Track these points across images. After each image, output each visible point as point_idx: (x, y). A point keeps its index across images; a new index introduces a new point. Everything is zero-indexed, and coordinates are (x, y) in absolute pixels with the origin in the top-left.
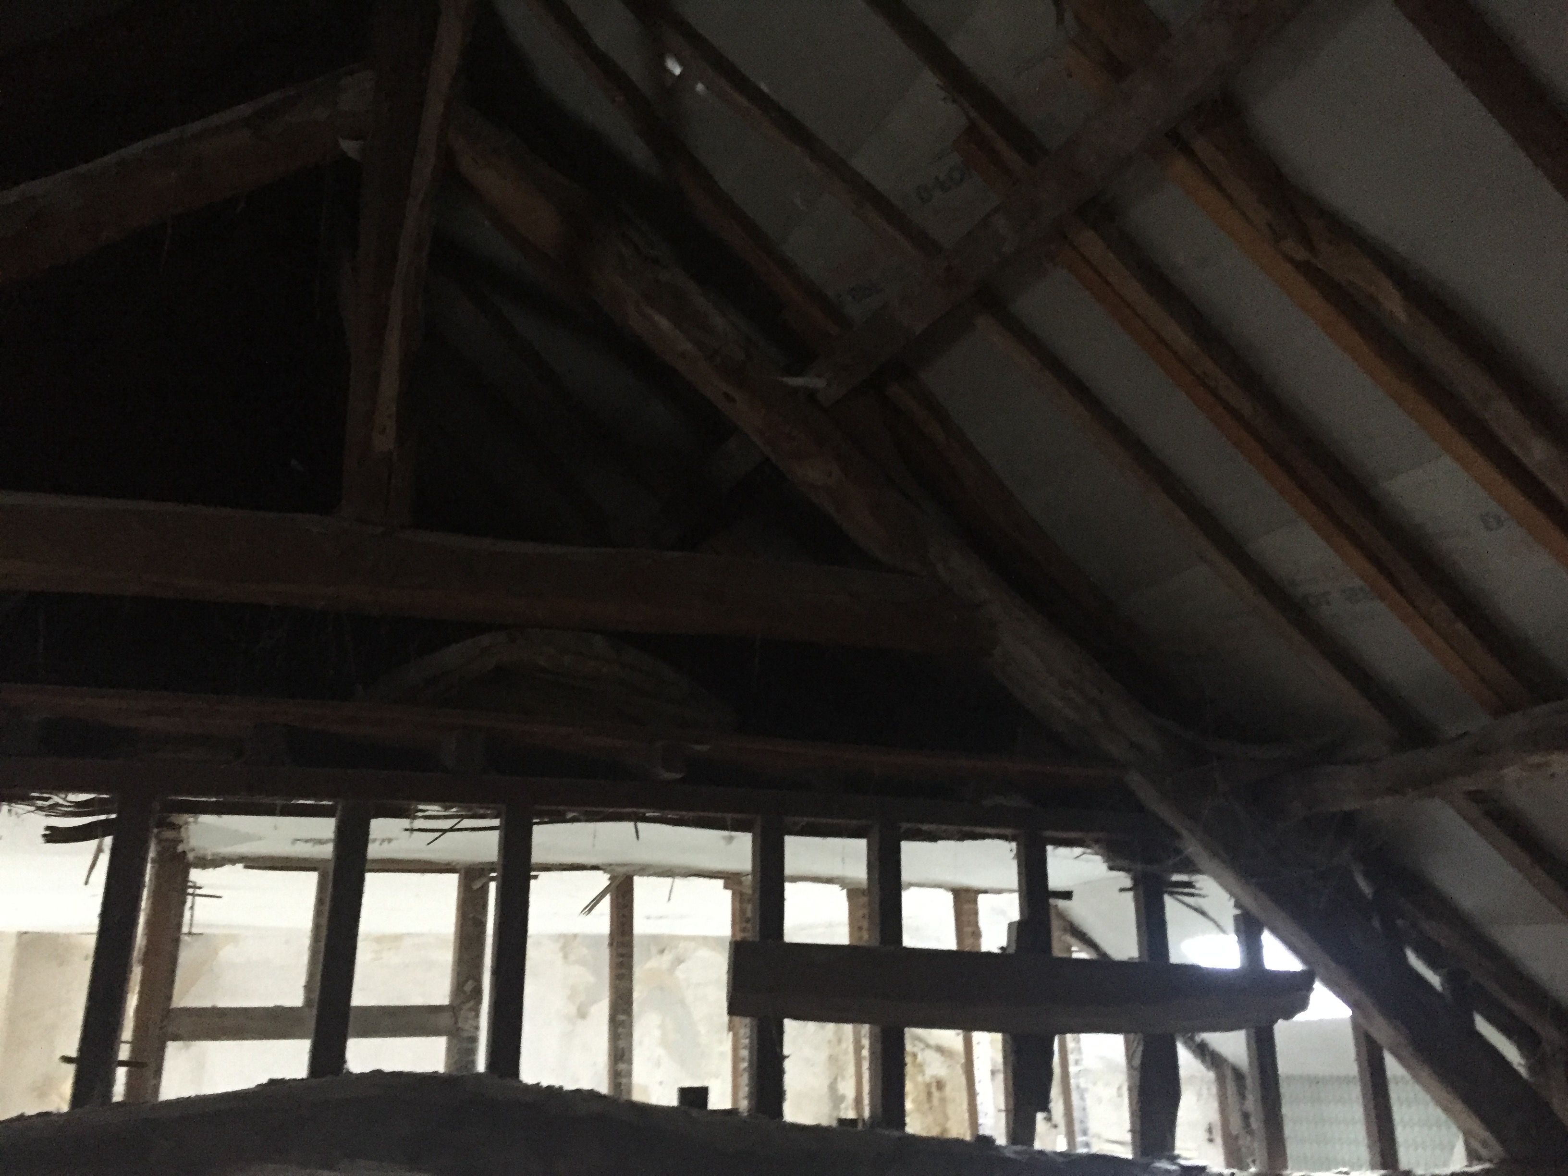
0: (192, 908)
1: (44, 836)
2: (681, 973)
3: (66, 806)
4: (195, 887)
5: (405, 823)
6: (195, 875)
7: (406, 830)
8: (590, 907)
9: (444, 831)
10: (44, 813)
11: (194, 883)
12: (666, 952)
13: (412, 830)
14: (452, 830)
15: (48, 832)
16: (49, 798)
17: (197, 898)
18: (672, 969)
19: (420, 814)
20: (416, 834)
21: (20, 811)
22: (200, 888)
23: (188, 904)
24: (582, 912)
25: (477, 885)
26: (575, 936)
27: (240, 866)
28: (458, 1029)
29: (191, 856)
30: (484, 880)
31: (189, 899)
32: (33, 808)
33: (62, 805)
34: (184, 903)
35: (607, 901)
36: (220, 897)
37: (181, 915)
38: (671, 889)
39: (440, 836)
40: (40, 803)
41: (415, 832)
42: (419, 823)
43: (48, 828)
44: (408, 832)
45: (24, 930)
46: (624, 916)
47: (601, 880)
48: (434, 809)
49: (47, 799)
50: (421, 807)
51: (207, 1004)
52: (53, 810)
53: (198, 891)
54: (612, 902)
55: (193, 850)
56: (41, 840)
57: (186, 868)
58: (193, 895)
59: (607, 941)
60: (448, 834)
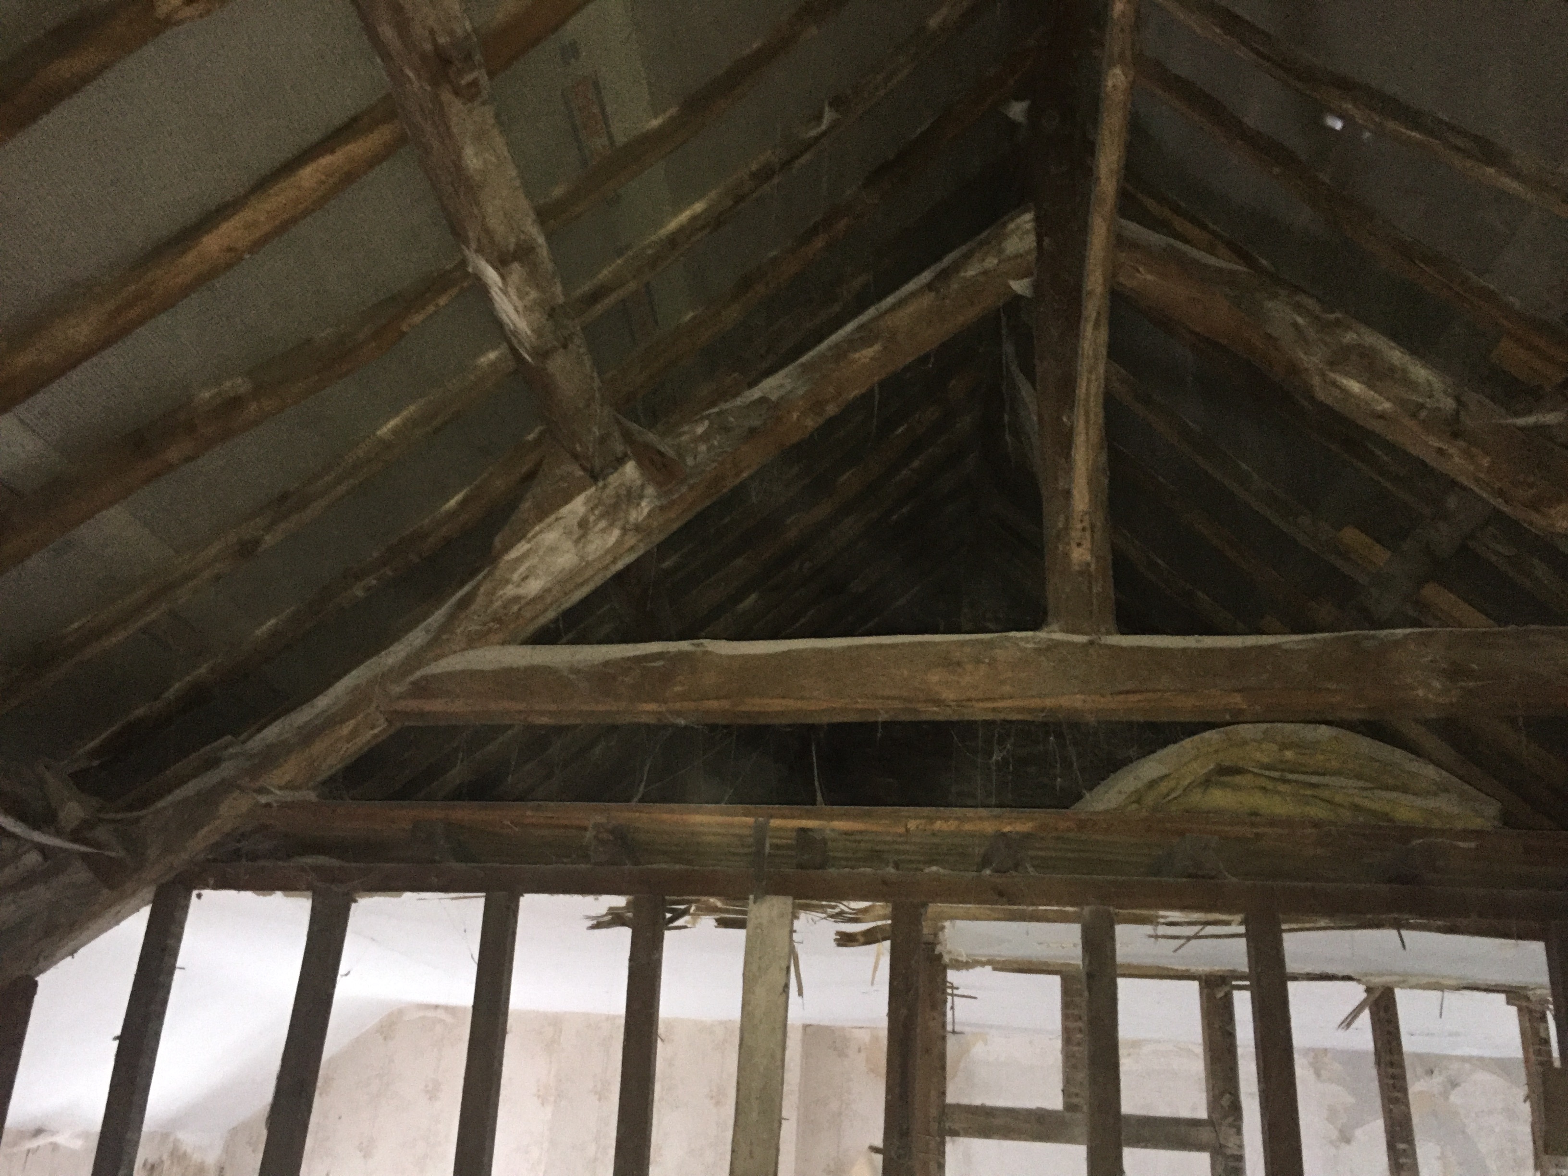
0: (952, 1008)
1: (835, 940)
2: (1455, 1097)
3: (850, 914)
4: (953, 988)
5: (1148, 929)
6: (952, 976)
7: (1151, 936)
8: (1349, 1021)
9: (1189, 938)
10: (833, 920)
11: (952, 984)
12: (1436, 1072)
13: (1157, 937)
14: (1196, 937)
15: (838, 937)
16: (836, 906)
17: (955, 998)
18: (1445, 1095)
19: (1162, 920)
20: (1162, 941)
21: (816, 919)
22: (957, 988)
23: (949, 1005)
24: (1340, 1026)
25: (1220, 994)
26: (1326, 1051)
27: (989, 968)
28: (1221, 1146)
29: (946, 959)
30: (1227, 989)
31: (949, 998)
32: (824, 915)
33: (847, 913)
34: (945, 1002)
35: (1366, 1015)
36: (975, 998)
37: (944, 1014)
38: (1442, 1004)
39: (1183, 945)
40: (829, 910)
41: (1160, 939)
42: (1162, 930)
43: (838, 933)
44: (1153, 940)
45: (808, 1022)
46: (1389, 1033)
47: (1356, 993)
48: (1175, 915)
49: (833, 907)
50: (1161, 913)
51: (978, 1102)
52: (839, 916)
53: (956, 992)
54: (1372, 1018)
55: (950, 952)
56: (834, 944)
57: (945, 968)
58: (953, 995)
59: (1372, 1058)
60: (1193, 942)
